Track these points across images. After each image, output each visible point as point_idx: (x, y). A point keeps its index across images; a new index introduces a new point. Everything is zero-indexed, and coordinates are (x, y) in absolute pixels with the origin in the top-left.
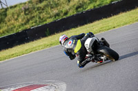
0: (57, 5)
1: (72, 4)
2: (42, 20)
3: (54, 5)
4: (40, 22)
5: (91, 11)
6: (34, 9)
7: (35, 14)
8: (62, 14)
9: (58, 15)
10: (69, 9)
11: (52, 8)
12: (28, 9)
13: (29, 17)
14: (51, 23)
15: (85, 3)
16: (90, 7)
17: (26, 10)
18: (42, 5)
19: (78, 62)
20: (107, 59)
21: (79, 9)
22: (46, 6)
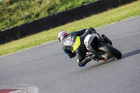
0: (28, 7)
1: (43, 5)
2: (12, 22)
3: (25, 7)
4: (11, 24)
5: (63, 13)
6: (5, 11)
7: (6, 16)
8: (33, 17)
9: (29, 17)
10: (41, 11)
11: (23, 10)
15: (57, 5)
16: (62, 9)
18: (12, 7)
19: (78, 61)
21: (51, 11)
22: (17, 8)
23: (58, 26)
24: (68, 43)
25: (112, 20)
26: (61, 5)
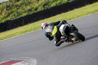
0: (30, 3)
1: (40, 2)
2: (19, 14)
4: (17, 15)
5: (54, 8)
6: (13, 6)
7: (14, 10)
8: (33, 10)
9: (30, 10)
10: (39, 6)
11: (26, 5)
12: (9, 6)
13: (9, 12)
14: (26, 16)
15: (50, 2)
16: (53, 5)
17: (7, 7)
18: (19, 3)
19: (55, 42)
20: (76, 40)
21: (45, 6)
22: (22, 4)
23: (51, 16)
24: (48, 30)
25: (88, 13)
26: (53, 2)
